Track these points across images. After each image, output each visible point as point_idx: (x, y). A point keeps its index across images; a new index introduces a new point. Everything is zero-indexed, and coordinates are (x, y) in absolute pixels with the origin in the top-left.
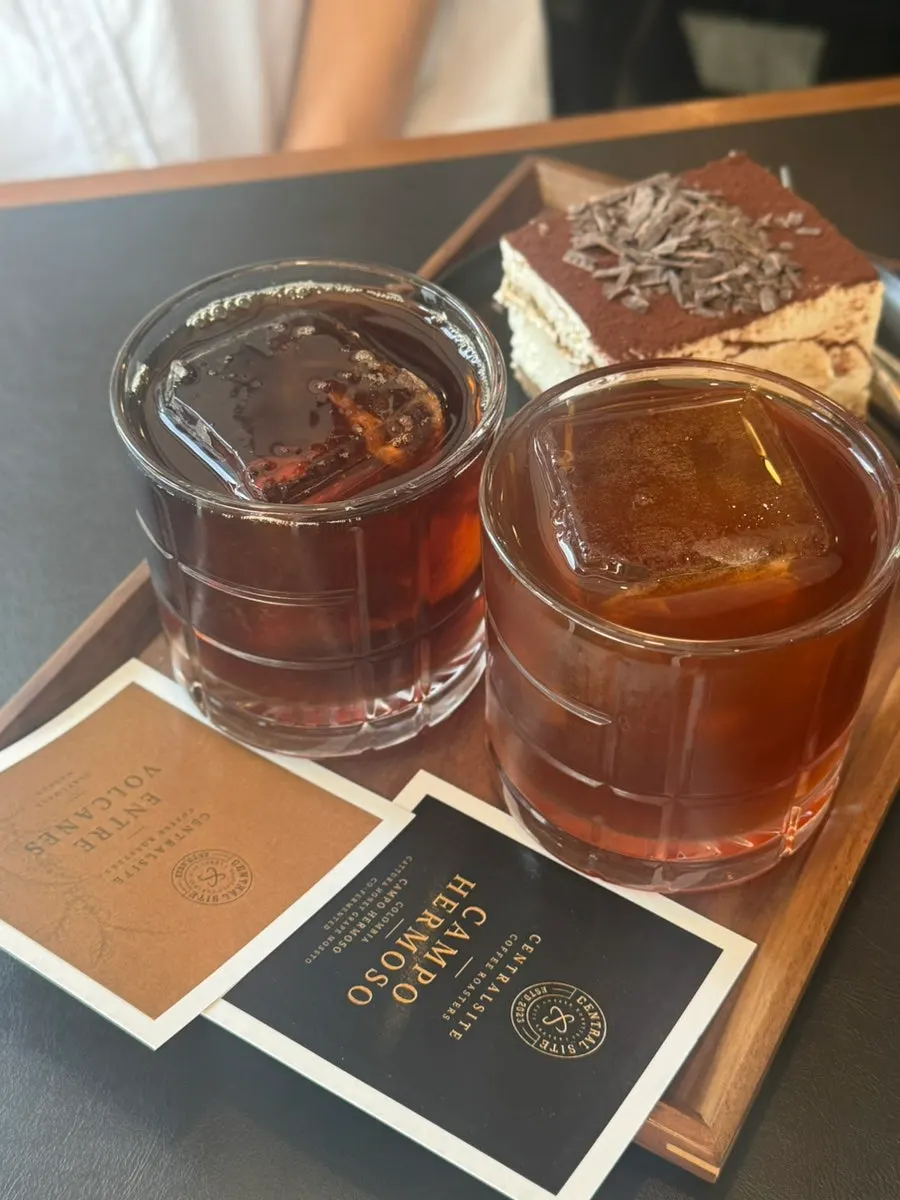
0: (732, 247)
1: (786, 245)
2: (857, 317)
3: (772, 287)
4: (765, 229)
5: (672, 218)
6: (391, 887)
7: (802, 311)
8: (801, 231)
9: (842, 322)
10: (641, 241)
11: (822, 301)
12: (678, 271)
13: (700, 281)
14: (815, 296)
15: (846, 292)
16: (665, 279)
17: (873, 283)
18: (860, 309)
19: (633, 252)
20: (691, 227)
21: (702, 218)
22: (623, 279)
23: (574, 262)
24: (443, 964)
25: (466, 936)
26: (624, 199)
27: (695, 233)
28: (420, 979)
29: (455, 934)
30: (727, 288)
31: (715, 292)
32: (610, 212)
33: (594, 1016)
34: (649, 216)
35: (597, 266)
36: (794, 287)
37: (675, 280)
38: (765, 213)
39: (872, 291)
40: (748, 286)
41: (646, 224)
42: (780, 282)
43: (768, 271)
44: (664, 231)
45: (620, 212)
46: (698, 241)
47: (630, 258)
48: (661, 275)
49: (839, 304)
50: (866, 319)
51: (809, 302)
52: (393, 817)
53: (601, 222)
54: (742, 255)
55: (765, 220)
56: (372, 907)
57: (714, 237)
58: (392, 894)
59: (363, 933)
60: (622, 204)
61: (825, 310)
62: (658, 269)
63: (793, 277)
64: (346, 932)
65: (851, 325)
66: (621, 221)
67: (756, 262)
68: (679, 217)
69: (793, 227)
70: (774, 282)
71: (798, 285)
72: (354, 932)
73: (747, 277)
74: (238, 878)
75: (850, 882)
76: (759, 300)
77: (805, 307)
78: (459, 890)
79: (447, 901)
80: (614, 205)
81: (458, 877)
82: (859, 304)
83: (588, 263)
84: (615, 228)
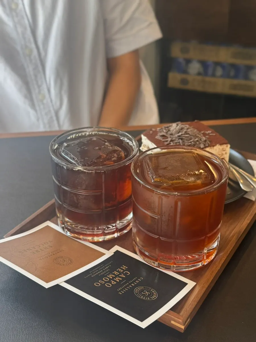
0: (194, 135)
1: (207, 137)
2: (224, 152)
3: (203, 144)
4: (202, 134)
5: (180, 129)
6: (107, 266)
7: (211, 149)
8: (211, 134)
9: (220, 153)
10: (173, 134)
11: (215, 147)
12: (182, 139)
13: (187, 141)
14: (213, 146)
15: (221, 146)
16: (179, 141)
17: (227, 145)
18: (224, 151)
19: (171, 136)
20: (185, 131)
21: (187, 129)
22: (169, 141)
23: (158, 138)
24: (118, 281)
25: (125, 277)
26: (170, 126)
27: (185, 132)
28: (112, 283)
29: (122, 276)
30: (193, 143)
31: (190, 144)
32: (167, 129)
33: (155, 293)
34: (175, 129)
35: (163, 139)
36: (208, 144)
37: (180, 141)
38: (202, 131)
39: (227, 146)
40: (198, 143)
41: (175, 130)
42: (205, 143)
43: (202, 140)
44: (178, 131)
45: (169, 129)
46: (186, 133)
47: (170, 137)
48: (178, 141)
49: (219, 148)
50: (226, 153)
51: (212, 147)
52: (108, 254)
53: (165, 131)
54: (196, 137)
55: (202, 132)
56: (102, 269)
57: (190, 133)
58: (107, 268)
59: (99, 274)
60: (170, 127)
61: (216, 150)
62: (177, 139)
63: (209, 142)
64: (95, 273)
65: (223, 154)
66: (169, 130)
67: (200, 138)
68: (182, 129)
69: (209, 134)
70: (204, 143)
71: (210, 144)
72: (97, 273)
73: (197, 141)
74: (69, 262)
75: (219, 268)
76: (200, 145)
77: (211, 148)
78: (123, 268)
79: (120, 270)
80: (168, 127)
81: (123, 266)
82: (224, 149)
83: (161, 138)
84: (168, 132)
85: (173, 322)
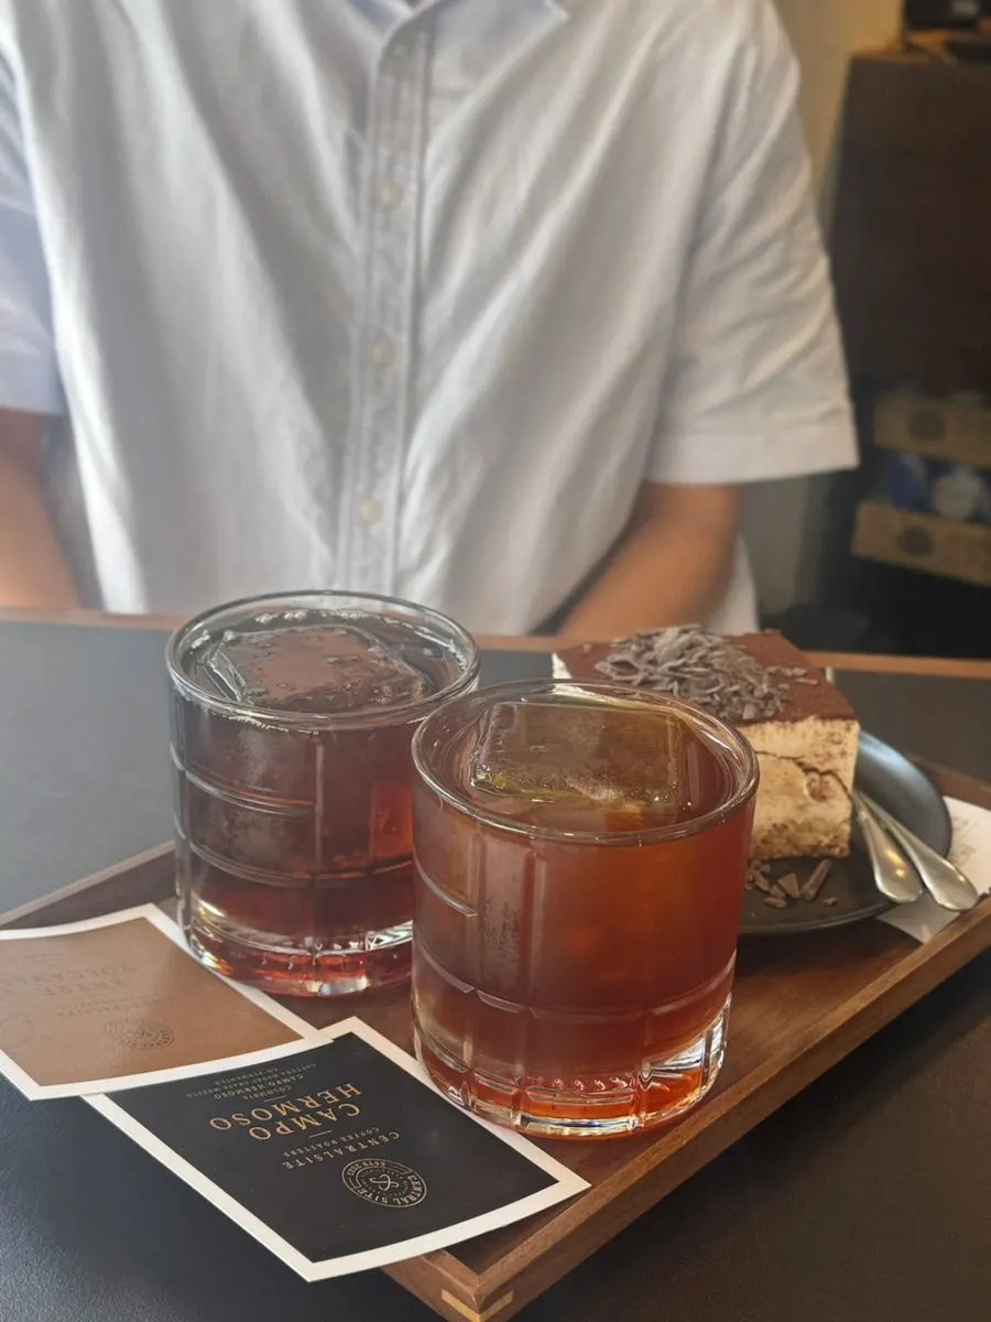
0: (729, 670)
1: (785, 686)
2: (835, 750)
3: (756, 705)
4: (770, 674)
5: (687, 645)
6: (287, 1076)
7: (782, 731)
8: (802, 680)
9: (820, 751)
10: (660, 661)
11: (800, 726)
12: (681, 681)
13: (697, 691)
14: (794, 720)
15: (824, 724)
16: (670, 687)
17: (850, 722)
18: (839, 743)
19: (651, 668)
20: (700, 654)
21: (712, 649)
22: (635, 683)
23: (602, 670)
24: (304, 1127)
25: (334, 1119)
26: (657, 635)
27: (701, 658)
28: (278, 1130)
29: (326, 1115)
30: (717, 698)
31: (708, 699)
32: (643, 642)
33: (419, 1189)
34: (671, 643)
35: (619, 674)
36: (777, 711)
37: (675, 685)
38: (772, 664)
39: (848, 729)
40: (735, 700)
41: (666, 648)
42: (766, 704)
43: (756, 693)
44: (679, 654)
45: (649, 642)
46: (703, 661)
47: (645, 670)
48: (668, 684)
49: (817, 733)
50: (843, 754)
51: (788, 723)
52: (312, 1038)
53: (634, 647)
54: (735, 677)
55: (772, 669)
56: (263, 1083)
57: (716, 663)
58: (285, 1080)
59: (247, 1094)
60: (655, 638)
61: (804, 736)
62: (666, 679)
63: (778, 704)
64: (232, 1090)
65: (830, 756)
66: (650, 648)
67: (750, 687)
68: (692, 646)
69: (794, 677)
70: (762, 705)
71: (782, 710)
72: (239, 1092)
73: (736, 693)
74: (160, 1038)
76: (743, 710)
77: (785, 727)
78: (346, 1093)
79: (330, 1095)
80: (649, 637)
81: (348, 1085)
82: (836, 738)
83: (612, 671)
84: (643, 652)
85: (447, 1297)
